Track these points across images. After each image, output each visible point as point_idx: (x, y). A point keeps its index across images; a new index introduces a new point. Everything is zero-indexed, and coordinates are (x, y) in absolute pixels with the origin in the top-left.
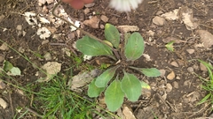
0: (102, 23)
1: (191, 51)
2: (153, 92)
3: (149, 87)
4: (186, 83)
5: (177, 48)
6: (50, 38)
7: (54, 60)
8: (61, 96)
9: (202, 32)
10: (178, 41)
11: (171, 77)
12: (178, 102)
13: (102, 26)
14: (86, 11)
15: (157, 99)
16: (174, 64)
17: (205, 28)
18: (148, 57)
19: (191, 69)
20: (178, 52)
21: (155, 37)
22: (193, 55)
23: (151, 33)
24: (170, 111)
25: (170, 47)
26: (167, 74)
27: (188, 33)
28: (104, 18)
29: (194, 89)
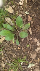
0: (30, 22)
1: (28, 52)
2: (12, 44)
3: (13, 43)
4: (18, 53)
5: (28, 48)
6: (20, 5)
7: (13, 10)
8: (2, 16)
9: (36, 54)
10: (30, 48)
11: (19, 48)
12: (12, 52)
13: (29, 22)
14: (33, 15)
15: (11, 46)
16: (23, 48)
17: (37, 55)
18: (23, 40)
19: (23, 54)
20: (27, 48)
21: (30, 40)
22: (27, 53)
23: (31, 39)
24: (8, 51)
25: (28, 46)
26: (19, 47)
27: (34, 50)
28: (32, 22)
29: (17, 56)
